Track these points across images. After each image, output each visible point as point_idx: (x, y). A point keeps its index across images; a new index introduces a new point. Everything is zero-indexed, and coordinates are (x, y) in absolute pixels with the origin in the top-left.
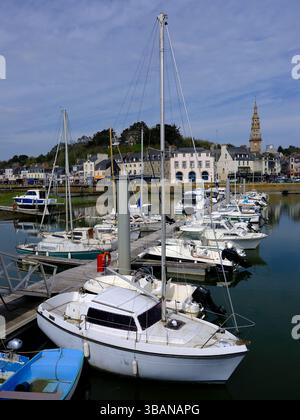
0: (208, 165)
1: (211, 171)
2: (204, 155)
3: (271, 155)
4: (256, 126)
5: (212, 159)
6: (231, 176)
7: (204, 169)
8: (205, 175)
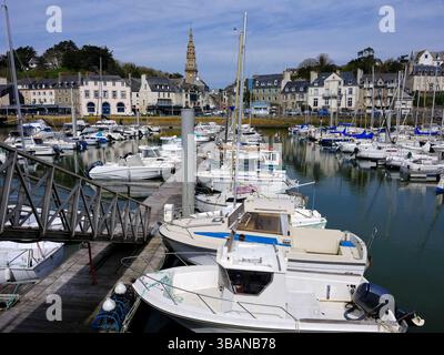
0: (123, 96)
1: (126, 102)
2: (118, 84)
3: (196, 88)
4: (191, 54)
5: (128, 90)
6: (150, 108)
7: (119, 100)
8: (121, 106)
